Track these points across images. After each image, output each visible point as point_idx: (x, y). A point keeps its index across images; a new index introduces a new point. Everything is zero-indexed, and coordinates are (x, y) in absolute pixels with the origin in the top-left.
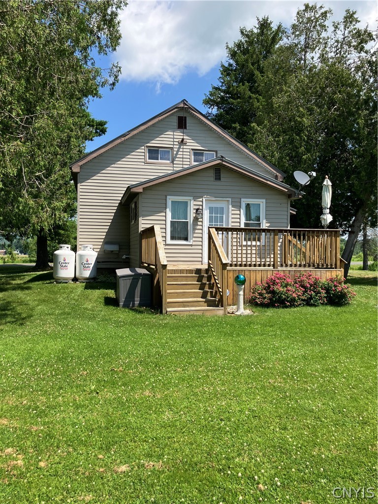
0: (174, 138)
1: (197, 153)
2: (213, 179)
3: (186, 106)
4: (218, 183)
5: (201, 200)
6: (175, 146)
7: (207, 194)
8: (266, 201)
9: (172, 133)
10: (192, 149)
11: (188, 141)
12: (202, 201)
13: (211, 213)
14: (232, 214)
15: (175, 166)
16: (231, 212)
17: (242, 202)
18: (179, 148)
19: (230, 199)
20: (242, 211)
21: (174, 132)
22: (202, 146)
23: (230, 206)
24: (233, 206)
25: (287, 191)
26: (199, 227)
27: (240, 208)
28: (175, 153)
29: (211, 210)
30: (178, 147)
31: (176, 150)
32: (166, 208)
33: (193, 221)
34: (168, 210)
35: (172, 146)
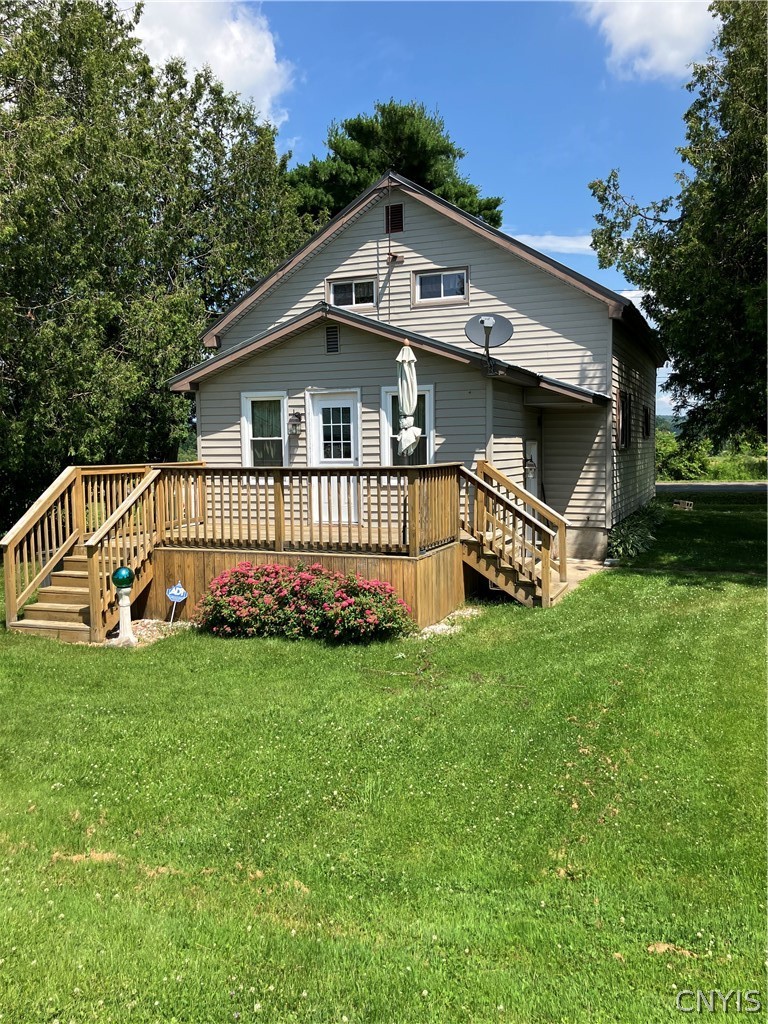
0: (378, 255)
1: (426, 277)
2: (324, 350)
3: (394, 184)
4: (333, 357)
5: (302, 395)
6: (381, 272)
7: (313, 382)
8: (435, 388)
9: (374, 245)
10: (416, 272)
11: (406, 255)
12: (304, 398)
13: (326, 420)
14: (363, 421)
15: (381, 312)
16: (361, 417)
17: (383, 394)
18: (389, 274)
19: (358, 390)
20: (383, 413)
21: (377, 242)
22: (434, 263)
23: (359, 405)
24: (364, 405)
25: (467, 362)
26: (300, 451)
27: (380, 406)
28: (381, 284)
29: (326, 414)
30: (386, 271)
31: (382, 278)
32: (240, 416)
33: (289, 438)
34: (244, 420)
35: (375, 272)
